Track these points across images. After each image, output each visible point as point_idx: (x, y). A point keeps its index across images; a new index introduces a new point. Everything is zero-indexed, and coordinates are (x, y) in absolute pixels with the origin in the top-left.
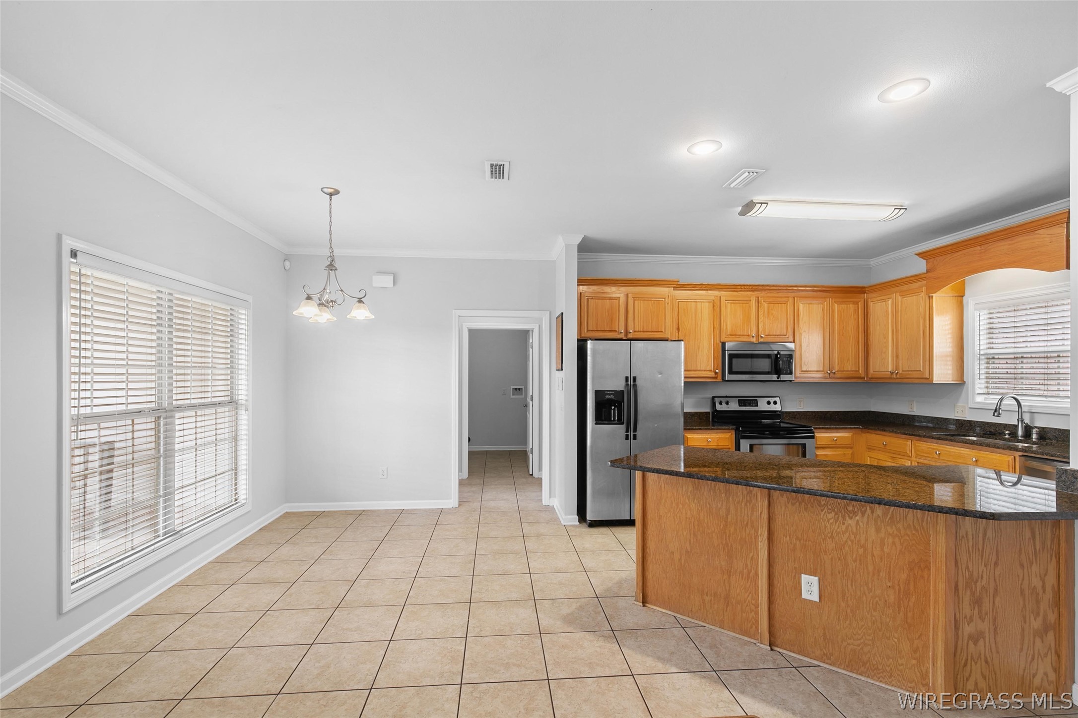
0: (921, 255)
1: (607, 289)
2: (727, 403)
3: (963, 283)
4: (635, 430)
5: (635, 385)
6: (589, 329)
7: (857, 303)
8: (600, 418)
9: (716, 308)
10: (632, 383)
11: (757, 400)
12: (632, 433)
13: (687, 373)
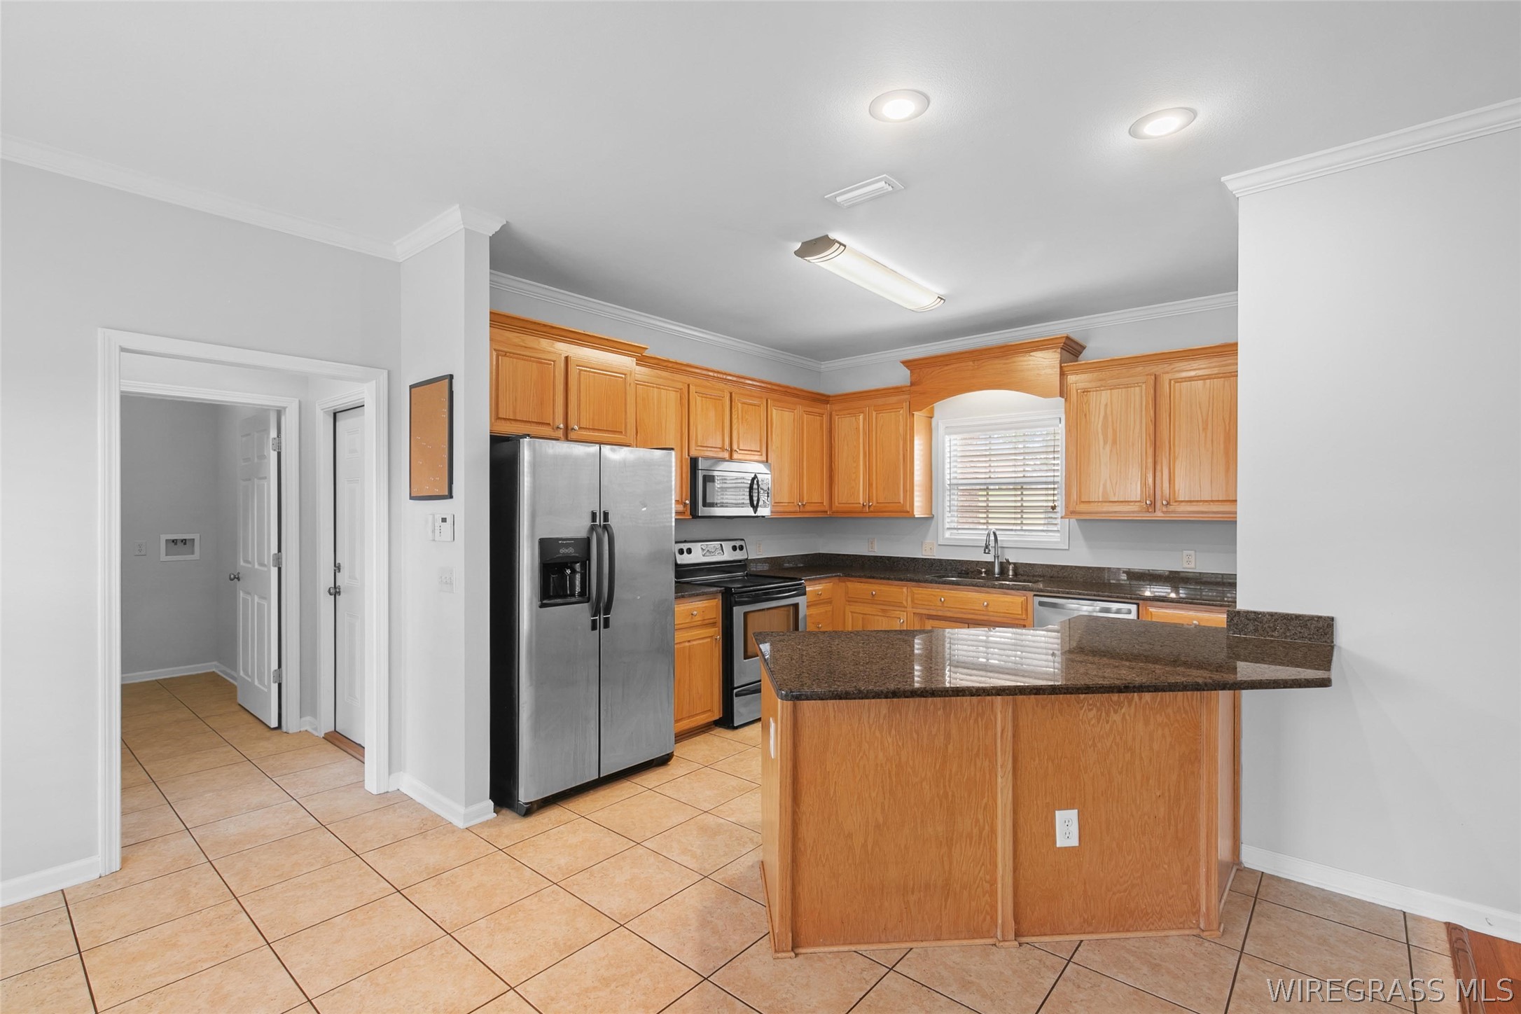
0: (907, 363)
1: (530, 341)
4: (607, 611)
7: (821, 415)
8: (551, 595)
9: (685, 402)
10: (601, 523)
12: (603, 617)
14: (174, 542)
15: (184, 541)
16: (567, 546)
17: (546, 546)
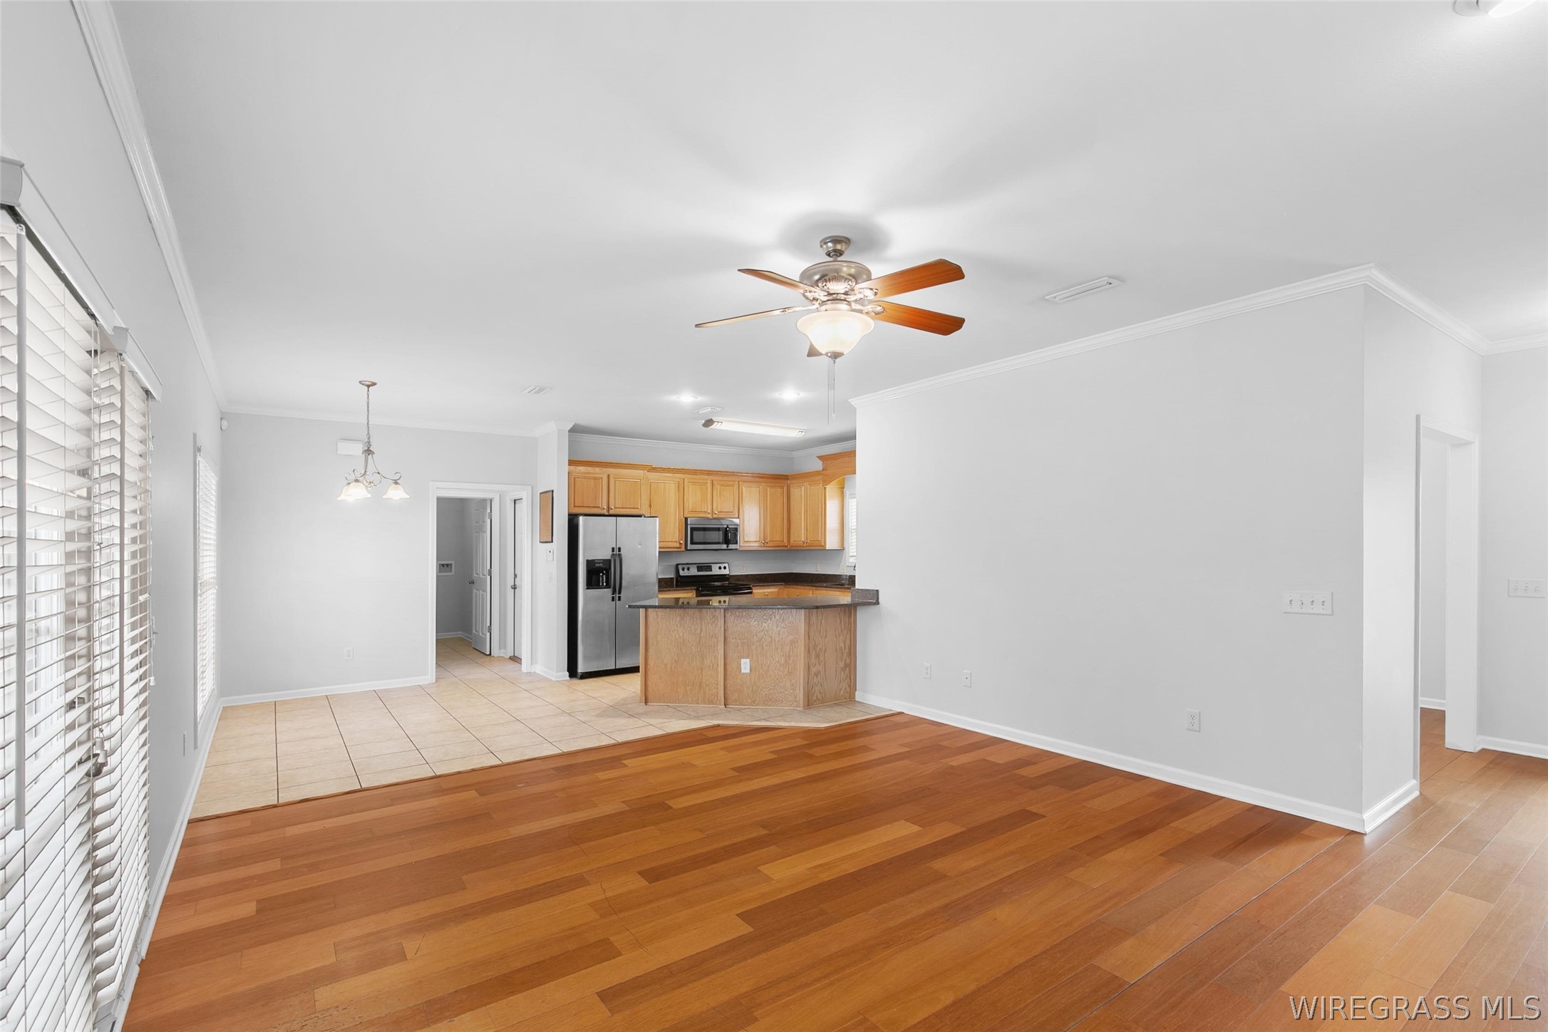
0: (820, 458)
1: (592, 470)
2: (688, 569)
3: (844, 479)
4: (620, 593)
5: (620, 555)
6: (579, 506)
7: (782, 487)
8: (592, 583)
9: (681, 488)
10: (617, 554)
11: (711, 566)
12: (617, 595)
13: (662, 543)
14: (443, 565)
15: (447, 565)
16: (599, 563)
17: (590, 563)
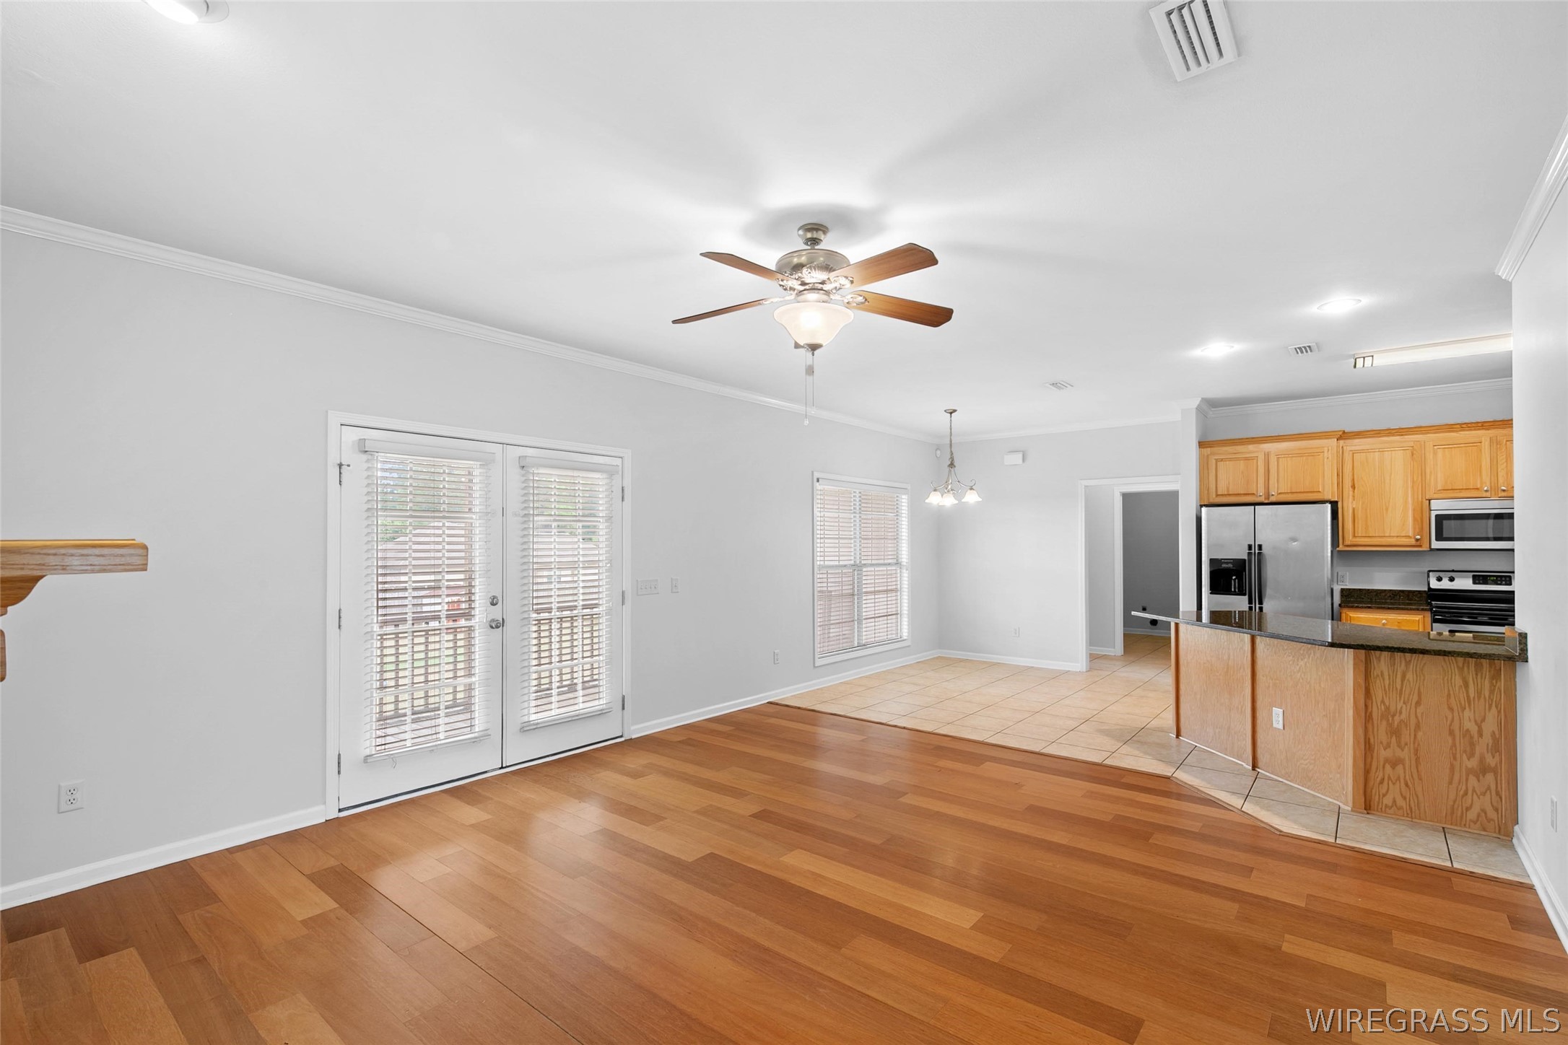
1: (1240, 448)
2: (1453, 580)
4: (1261, 603)
5: (1259, 554)
6: (1219, 493)
8: (1215, 589)
9: (1416, 455)
10: (1256, 551)
11: (1509, 577)
16: (1228, 563)
